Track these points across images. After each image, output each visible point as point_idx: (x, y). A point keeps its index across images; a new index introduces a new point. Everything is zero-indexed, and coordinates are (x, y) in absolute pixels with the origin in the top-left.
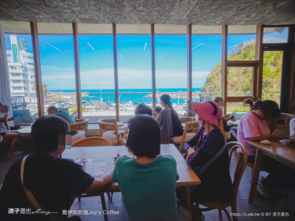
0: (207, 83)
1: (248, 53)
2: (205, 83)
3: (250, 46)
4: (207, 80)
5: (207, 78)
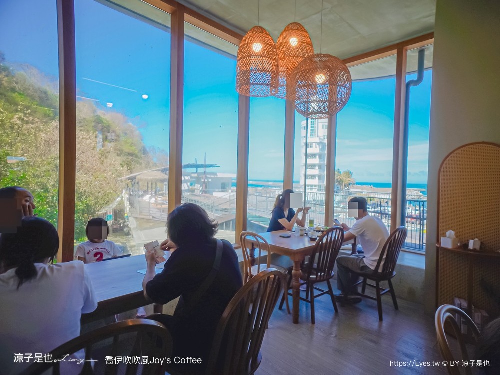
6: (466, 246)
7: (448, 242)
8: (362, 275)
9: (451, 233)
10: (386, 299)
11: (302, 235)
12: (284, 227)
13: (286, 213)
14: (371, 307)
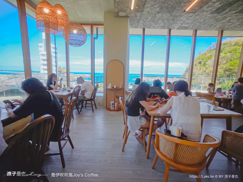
0: (187, 72)
1: (223, 49)
2: (185, 72)
3: (226, 43)
4: (187, 69)
5: (187, 68)
6: (113, 87)
7: (109, 87)
8: (85, 100)
9: (110, 84)
10: (94, 107)
11: (63, 90)
12: (53, 88)
13: (53, 83)
14: (90, 110)
